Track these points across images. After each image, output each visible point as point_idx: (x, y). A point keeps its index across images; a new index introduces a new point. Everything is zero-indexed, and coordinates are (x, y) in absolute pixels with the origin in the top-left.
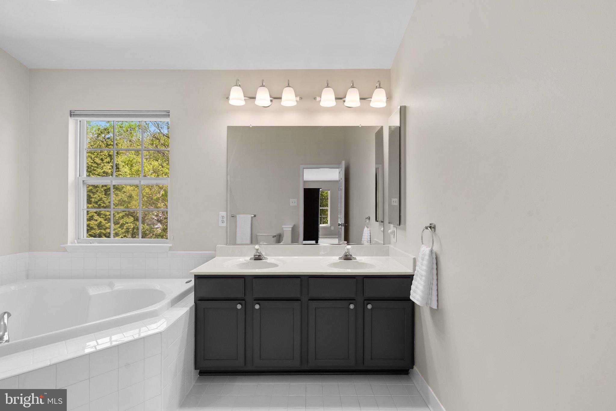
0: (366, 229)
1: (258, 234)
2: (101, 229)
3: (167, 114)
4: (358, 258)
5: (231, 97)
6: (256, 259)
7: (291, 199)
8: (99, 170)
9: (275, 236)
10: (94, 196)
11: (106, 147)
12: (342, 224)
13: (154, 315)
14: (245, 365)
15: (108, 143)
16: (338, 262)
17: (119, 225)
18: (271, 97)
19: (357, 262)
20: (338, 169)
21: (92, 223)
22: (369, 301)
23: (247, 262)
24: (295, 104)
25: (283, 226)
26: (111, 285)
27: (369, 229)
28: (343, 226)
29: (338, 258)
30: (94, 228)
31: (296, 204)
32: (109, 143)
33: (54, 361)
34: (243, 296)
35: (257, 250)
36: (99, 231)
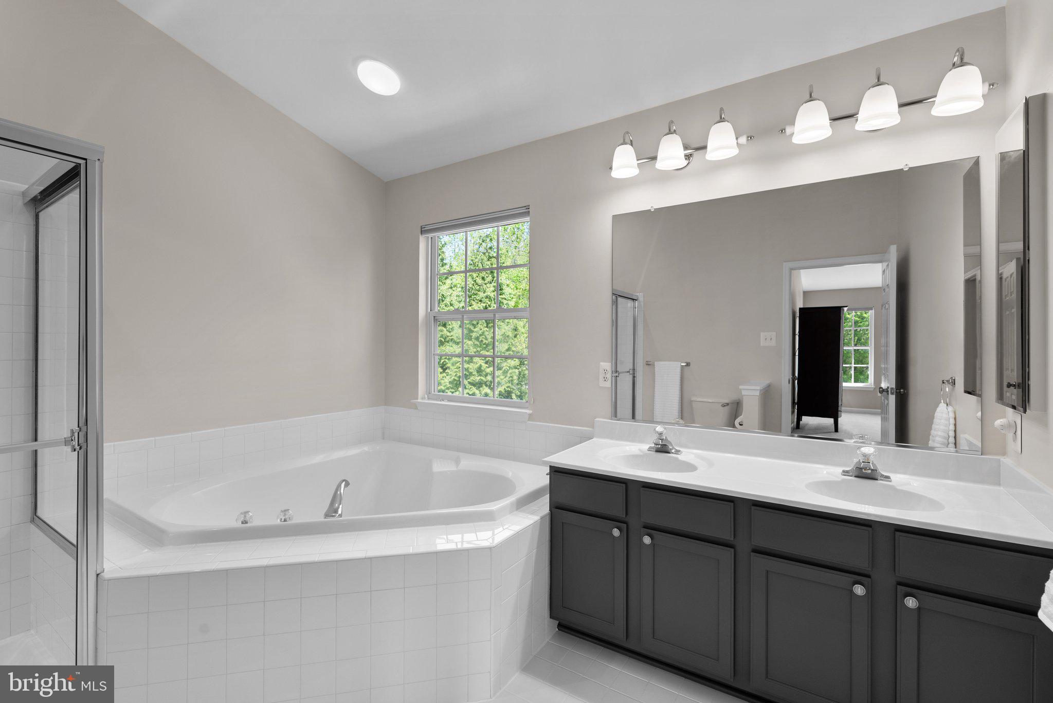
0: (942, 406)
1: (694, 399)
2: (481, 375)
3: (527, 210)
4: (899, 479)
5: (615, 164)
6: (658, 451)
7: (762, 333)
8: (481, 295)
9: (728, 404)
10: (475, 330)
11: (488, 260)
12: (889, 390)
13: (489, 517)
14: (627, 638)
15: (490, 254)
16: (839, 480)
17: (501, 372)
18: (686, 147)
19: (893, 488)
20: (881, 264)
21: (471, 367)
22: (914, 591)
23: (642, 454)
24: (735, 152)
25: (741, 387)
26: (457, 461)
27: (950, 409)
28: (892, 394)
29: (839, 470)
30: (474, 373)
31: (773, 343)
32: (491, 256)
33: (371, 554)
34: (624, 516)
35: (661, 434)
36: (479, 377)
